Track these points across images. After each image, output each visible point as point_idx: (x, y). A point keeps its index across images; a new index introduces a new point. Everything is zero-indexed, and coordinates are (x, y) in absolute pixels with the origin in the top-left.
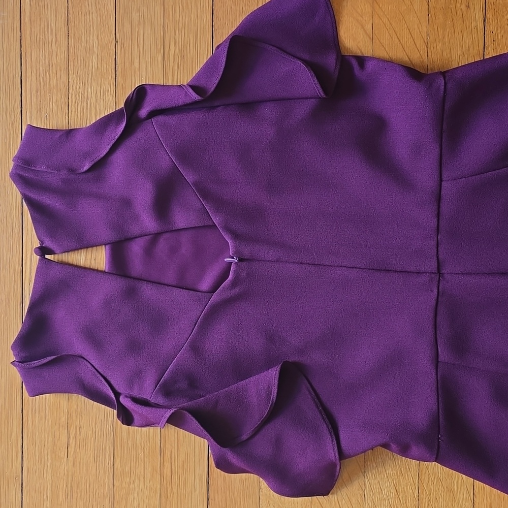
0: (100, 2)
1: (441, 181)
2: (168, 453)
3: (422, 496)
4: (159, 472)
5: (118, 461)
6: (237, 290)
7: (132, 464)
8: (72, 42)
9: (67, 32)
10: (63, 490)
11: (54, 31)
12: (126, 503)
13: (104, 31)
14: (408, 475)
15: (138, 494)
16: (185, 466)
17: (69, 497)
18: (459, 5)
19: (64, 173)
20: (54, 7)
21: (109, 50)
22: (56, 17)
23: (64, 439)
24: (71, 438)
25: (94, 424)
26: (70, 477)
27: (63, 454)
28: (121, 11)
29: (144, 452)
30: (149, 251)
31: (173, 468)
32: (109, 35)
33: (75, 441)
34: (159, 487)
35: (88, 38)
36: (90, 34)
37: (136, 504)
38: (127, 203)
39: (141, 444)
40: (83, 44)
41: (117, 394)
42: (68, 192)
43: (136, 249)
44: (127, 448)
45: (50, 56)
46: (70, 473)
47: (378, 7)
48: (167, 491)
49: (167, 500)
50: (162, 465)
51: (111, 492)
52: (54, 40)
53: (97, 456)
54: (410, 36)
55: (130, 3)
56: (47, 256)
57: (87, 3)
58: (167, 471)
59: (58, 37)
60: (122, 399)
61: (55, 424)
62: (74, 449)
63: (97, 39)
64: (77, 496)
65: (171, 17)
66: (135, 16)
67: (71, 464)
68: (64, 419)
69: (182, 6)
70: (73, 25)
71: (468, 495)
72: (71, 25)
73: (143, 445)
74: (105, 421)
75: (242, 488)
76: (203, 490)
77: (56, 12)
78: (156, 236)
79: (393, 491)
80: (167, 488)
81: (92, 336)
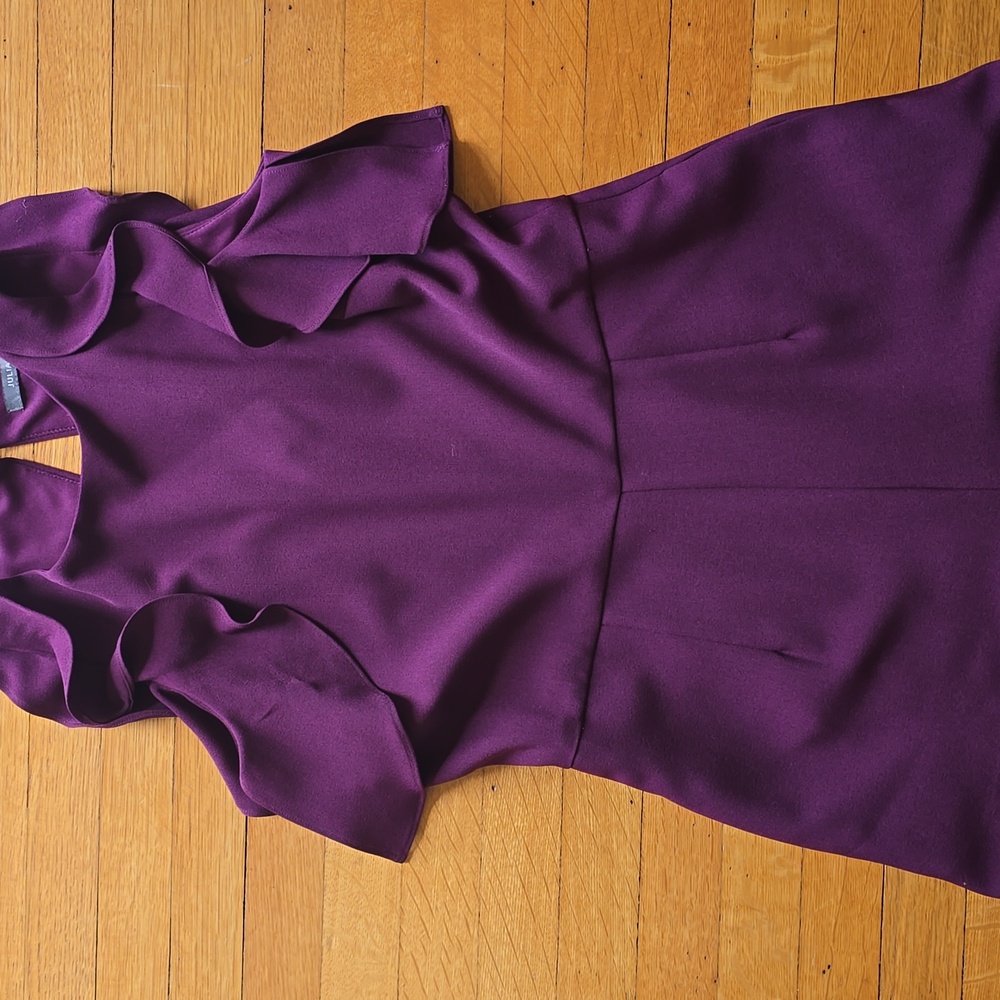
0: (88, 105)
2: (184, 799)
3: (566, 860)
4: (170, 828)
5: (106, 812)
7: (129, 816)
8: (43, 163)
9: (35, 149)
10: (19, 856)
11: (15, 146)
12: (119, 875)
13: (94, 148)
14: (546, 829)
15: (138, 863)
16: (212, 819)
17: (29, 868)
18: (627, 132)
20: (15, 109)
21: (101, 178)
22: (18, 124)
23: (23, 778)
24: (33, 778)
25: (70, 755)
26: (30, 837)
27: (21, 800)
28: (121, 120)
29: (148, 797)
31: (193, 821)
32: (102, 157)
33: (41, 781)
34: (169, 850)
35: (69, 160)
36: (71, 152)
37: (134, 877)
39: (143, 785)
40: (60, 168)
44: (122, 791)
45: (9, 185)
46: (31, 832)
47: (510, 130)
48: (182, 857)
49: (181, 872)
50: (176, 818)
51: (96, 859)
52: (14, 160)
53: (74, 804)
54: (556, 175)
55: (135, 108)
57: (67, 106)
58: (183, 828)
59: (22, 155)
61: (9, 755)
62: (39, 794)
63: (83, 161)
64: (42, 866)
65: (198, 130)
66: (143, 128)
67: (32, 817)
68: (22, 747)
69: (216, 114)
70: (45, 137)
71: (632, 858)
72: (43, 138)
73: (146, 787)
74: (88, 751)
75: (297, 851)
76: (237, 856)
77: (18, 117)
79: (523, 852)
80: (182, 853)
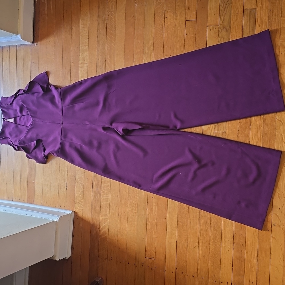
1: (62, 107)
3: (60, 164)
6: (32, 126)
8: (10, 82)
12: (16, 165)
15: (18, 163)
18: (67, 76)
19: (6, 105)
20: (7, 76)
21: (15, 83)
23: (7, 153)
30: (20, 119)
32: (15, 80)
38: (16, 110)
41: (13, 144)
42: (8, 109)
43: (18, 118)
51: (14, 163)
52: (7, 81)
56: (5, 120)
57: (12, 75)
58: (22, 159)
60: (14, 145)
63: (13, 81)
66: (19, 77)
71: (67, 165)
72: (10, 79)
78: (21, 116)
79: (56, 163)
80: (22, 162)
81: (10, 134)
